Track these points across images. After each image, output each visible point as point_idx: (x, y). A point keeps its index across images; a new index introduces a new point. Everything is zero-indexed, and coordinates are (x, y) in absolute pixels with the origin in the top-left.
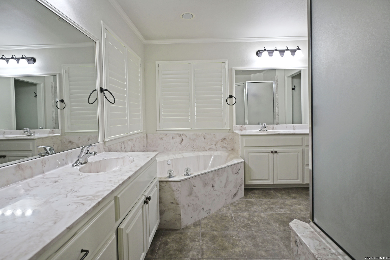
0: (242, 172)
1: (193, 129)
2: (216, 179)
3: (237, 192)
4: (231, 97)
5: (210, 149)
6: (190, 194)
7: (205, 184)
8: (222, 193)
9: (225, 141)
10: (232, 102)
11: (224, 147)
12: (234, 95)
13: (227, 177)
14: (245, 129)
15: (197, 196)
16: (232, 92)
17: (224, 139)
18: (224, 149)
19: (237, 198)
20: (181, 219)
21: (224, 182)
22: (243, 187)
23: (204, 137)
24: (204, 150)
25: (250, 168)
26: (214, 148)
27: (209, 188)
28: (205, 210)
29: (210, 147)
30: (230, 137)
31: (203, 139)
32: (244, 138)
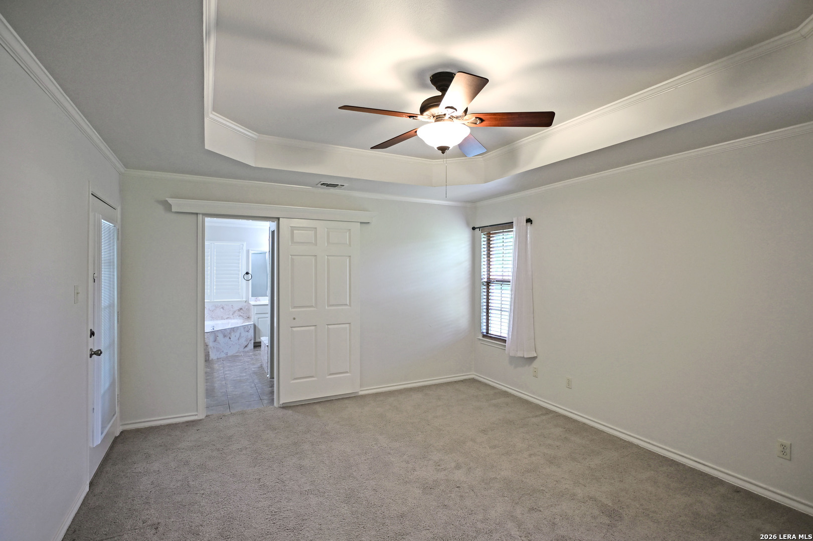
0: (252, 331)
1: (212, 301)
2: (232, 333)
3: (247, 345)
4: (247, 273)
5: (227, 318)
6: (215, 341)
7: (225, 336)
8: (236, 344)
9: (241, 311)
10: (249, 278)
11: (240, 316)
12: (250, 272)
13: (240, 333)
14: (259, 301)
15: (219, 343)
16: (249, 270)
17: (241, 309)
18: (240, 317)
19: (247, 349)
20: (209, 355)
21: (238, 336)
22: (253, 341)
23: (223, 308)
24: (222, 318)
25: (259, 329)
26: (232, 317)
27: (227, 339)
28: (224, 352)
29: (228, 316)
30: (246, 308)
31: (222, 309)
32: (256, 307)
